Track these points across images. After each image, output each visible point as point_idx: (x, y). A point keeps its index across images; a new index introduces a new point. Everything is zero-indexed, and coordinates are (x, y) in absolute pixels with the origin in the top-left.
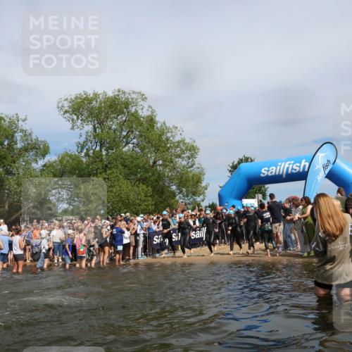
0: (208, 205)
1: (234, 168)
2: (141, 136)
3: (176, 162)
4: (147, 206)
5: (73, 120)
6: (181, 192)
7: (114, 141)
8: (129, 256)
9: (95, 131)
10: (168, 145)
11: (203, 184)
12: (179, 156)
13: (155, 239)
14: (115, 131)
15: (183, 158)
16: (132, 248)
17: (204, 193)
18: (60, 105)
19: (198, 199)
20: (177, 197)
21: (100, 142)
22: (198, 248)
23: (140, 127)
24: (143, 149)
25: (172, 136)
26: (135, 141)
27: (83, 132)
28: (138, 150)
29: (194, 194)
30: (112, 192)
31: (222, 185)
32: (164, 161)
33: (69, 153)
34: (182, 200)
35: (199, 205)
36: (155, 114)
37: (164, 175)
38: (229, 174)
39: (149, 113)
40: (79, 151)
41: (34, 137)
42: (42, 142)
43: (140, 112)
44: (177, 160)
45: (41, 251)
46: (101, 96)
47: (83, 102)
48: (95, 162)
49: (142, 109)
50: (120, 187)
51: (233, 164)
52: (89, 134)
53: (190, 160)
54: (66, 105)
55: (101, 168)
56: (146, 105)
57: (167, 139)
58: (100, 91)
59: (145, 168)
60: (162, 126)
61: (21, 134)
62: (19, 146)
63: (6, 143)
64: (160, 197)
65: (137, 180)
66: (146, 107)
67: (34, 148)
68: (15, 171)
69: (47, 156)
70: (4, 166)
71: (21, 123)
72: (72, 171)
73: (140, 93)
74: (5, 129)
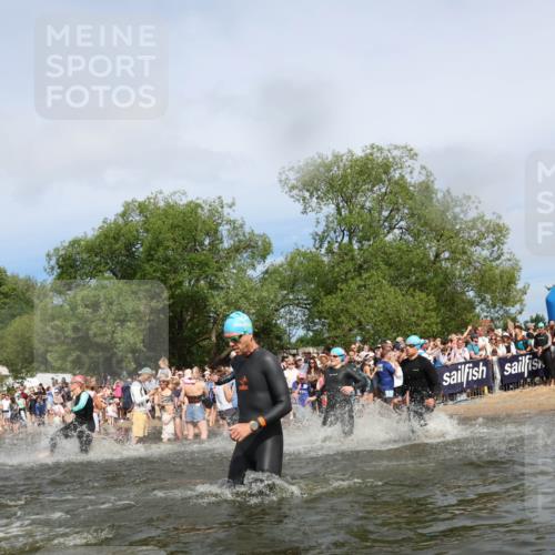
0: (529, 319)
2: (412, 215)
3: (472, 253)
4: (429, 326)
5: (304, 199)
6: (483, 300)
7: (371, 226)
9: (339, 213)
10: (458, 227)
11: (520, 285)
12: (478, 244)
13: (445, 378)
14: (370, 211)
15: (484, 245)
17: (521, 300)
18: (284, 177)
19: (513, 311)
20: (478, 310)
21: (349, 231)
22: (518, 391)
23: (410, 202)
24: (416, 236)
25: (462, 211)
26: (403, 223)
27: (322, 216)
28: (408, 237)
29: (505, 302)
30: (372, 306)
31: (550, 286)
32: (453, 252)
33: (303, 250)
34: (485, 314)
35: (514, 320)
36: (432, 179)
37: (454, 275)
39: (423, 178)
40: (317, 245)
41: (247, 229)
42: (259, 236)
43: (407, 177)
44: (473, 249)
46: (344, 158)
47: (318, 169)
48: (343, 261)
49: (411, 172)
50: (384, 298)
52: (331, 219)
53: (496, 249)
54: (292, 176)
55: (352, 270)
56: (416, 165)
57: (455, 218)
58: (342, 150)
59: (421, 266)
60: (444, 196)
61: (227, 227)
62: (226, 244)
63: (207, 242)
64: (450, 310)
65: (411, 286)
66: (417, 169)
67: (249, 246)
68: (222, 283)
69: (268, 257)
70: (207, 277)
71: (226, 210)
72: (308, 278)
73: (406, 147)
74: (204, 222)
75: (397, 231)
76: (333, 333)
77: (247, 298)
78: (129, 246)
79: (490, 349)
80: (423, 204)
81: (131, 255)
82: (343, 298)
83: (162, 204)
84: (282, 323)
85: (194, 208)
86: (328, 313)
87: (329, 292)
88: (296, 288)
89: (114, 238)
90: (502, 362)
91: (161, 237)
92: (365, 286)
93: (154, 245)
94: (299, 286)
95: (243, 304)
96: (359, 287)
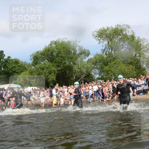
2: (129, 44)
3: (145, 54)
4: (133, 74)
5: (99, 40)
6: (148, 67)
9: (109, 43)
10: (141, 47)
12: (146, 52)
13: (137, 89)
14: (117, 43)
15: (148, 52)
18: (93, 34)
20: (146, 70)
21: (111, 48)
23: (128, 40)
24: (130, 50)
25: (143, 43)
26: (126, 46)
27: (104, 44)
28: (128, 50)
30: (117, 69)
32: (140, 54)
33: (99, 54)
34: (148, 71)
36: (134, 34)
37: (140, 61)
39: (132, 34)
40: (103, 53)
41: (83, 48)
42: (87, 50)
43: (127, 33)
45: (89, 95)
46: (110, 28)
47: (103, 32)
48: (110, 57)
50: (121, 67)
52: (106, 45)
54: (96, 33)
55: (112, 59)
57: (141, 44)
59: (131, 58)
60: (138, 39)
61: (78, 48)
62: (78, 52)
63: (72, 52)
64: (139, 70)
65: (128, 63)
66: (130, 31)
67: (84, 53)
68: (77, 63)
69: (89, 56)
70: (73, 61)
71: (78, 43)
72: (100, 61)
73: (127, 25)
74: (72, 46)
75: (124, 48)
76: (107, 76)
77: (83, 67)
78: (52, 53)
80: (132, 41)
81: (52, 55)
82: (109, 67)
83: (61, 42)
84: (93, 74)
85: (69, 42)
86: (105, 71)
87: (106, 65)
89: (48, 51)
91: (60, 51)
92: (115, 64)
93: (58, 53)
94: (97, 64)
95: (82, 69)
96: (114, 64)
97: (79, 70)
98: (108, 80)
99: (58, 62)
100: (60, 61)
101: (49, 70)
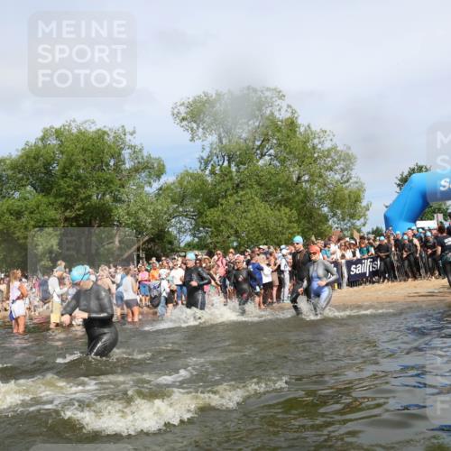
0: (371, 231)
1: (404, 180)
2: (280, 145)
3: (327, 177)
5: (192, 130)
6: (335, 215)
7: (246, 153)
8: (272, 298)
9: (221, 141)
10: (316, 155)
11: (364, 203)
12: (331, 169)
14: (245, 141)
15: (336, 170)
16: (275, 289)
17: (365, 215)
18: (176, 111)
19: (358, 223)
20: (330, 222)
21: (228, 156)
22: (361, 287)
23: (278, 134)
24: (283, 162)
25: (320, 143)
26: (272, 151)
27: (207, 144)
28: (276, 163)
29: (352, 216)
30: (246, 218)
31: (388, 204)
32: (311, 175)
33: (191, 171)
34: (336, 225)
35: (359, 231)
36: (296, 115)
37: (312, 194)
38: (398, 189)
39: (289, 115)
40: (203, 168)
41: (145, 154)
42: (156, 159)
43: (277, 114)
44: (328, 173)
45: (160, 294)
46: (226, 96)
47: (204, 105)
48: (223, 181)
49: (280, 110)
50: (257, 212)
51: (402, 175)
52: (214, 146)
53: (345, 173)
54: (183, 110)
55: (231, 188)
56: (284, 105)
57: (314, 148)
58: (224, 90)
59: (286, 186)
60: (306, 130)
61: (129, 151)
62: (128, 166)
63: (112, 164)
64: (308, 223)
65: (277, 202)
66: (285, 107)
67: (146, 167)
68: (124, 197)
69: (163, 176)
70: (111, 192)
71: (128, 137)
72: (195, 194)
73: (275, 89)
74: (109, 146)
75: (267, 158)
76: (215, 239)
77: (145, 210)
78: (47, 165)
79: (339, 254)
80: (288, 136)
81: (48, 172)
82: (223, 211)
83: (75, 131)
84: (173, 231)
85: (101, 134)
86: (211, 222)
87: (212, 206)
88: (185, 202)
89: (34, 158)
90: (349, 264)
91: (74, 158)
92: (241, 202)
93: (67, 165)
94: (187, 201)
95: (141, 215)
96: (236, 202)
97: (132, 220)
98: (219, 252)
99: (67, 195)
100: (71, 189)
101: (38, 216)
